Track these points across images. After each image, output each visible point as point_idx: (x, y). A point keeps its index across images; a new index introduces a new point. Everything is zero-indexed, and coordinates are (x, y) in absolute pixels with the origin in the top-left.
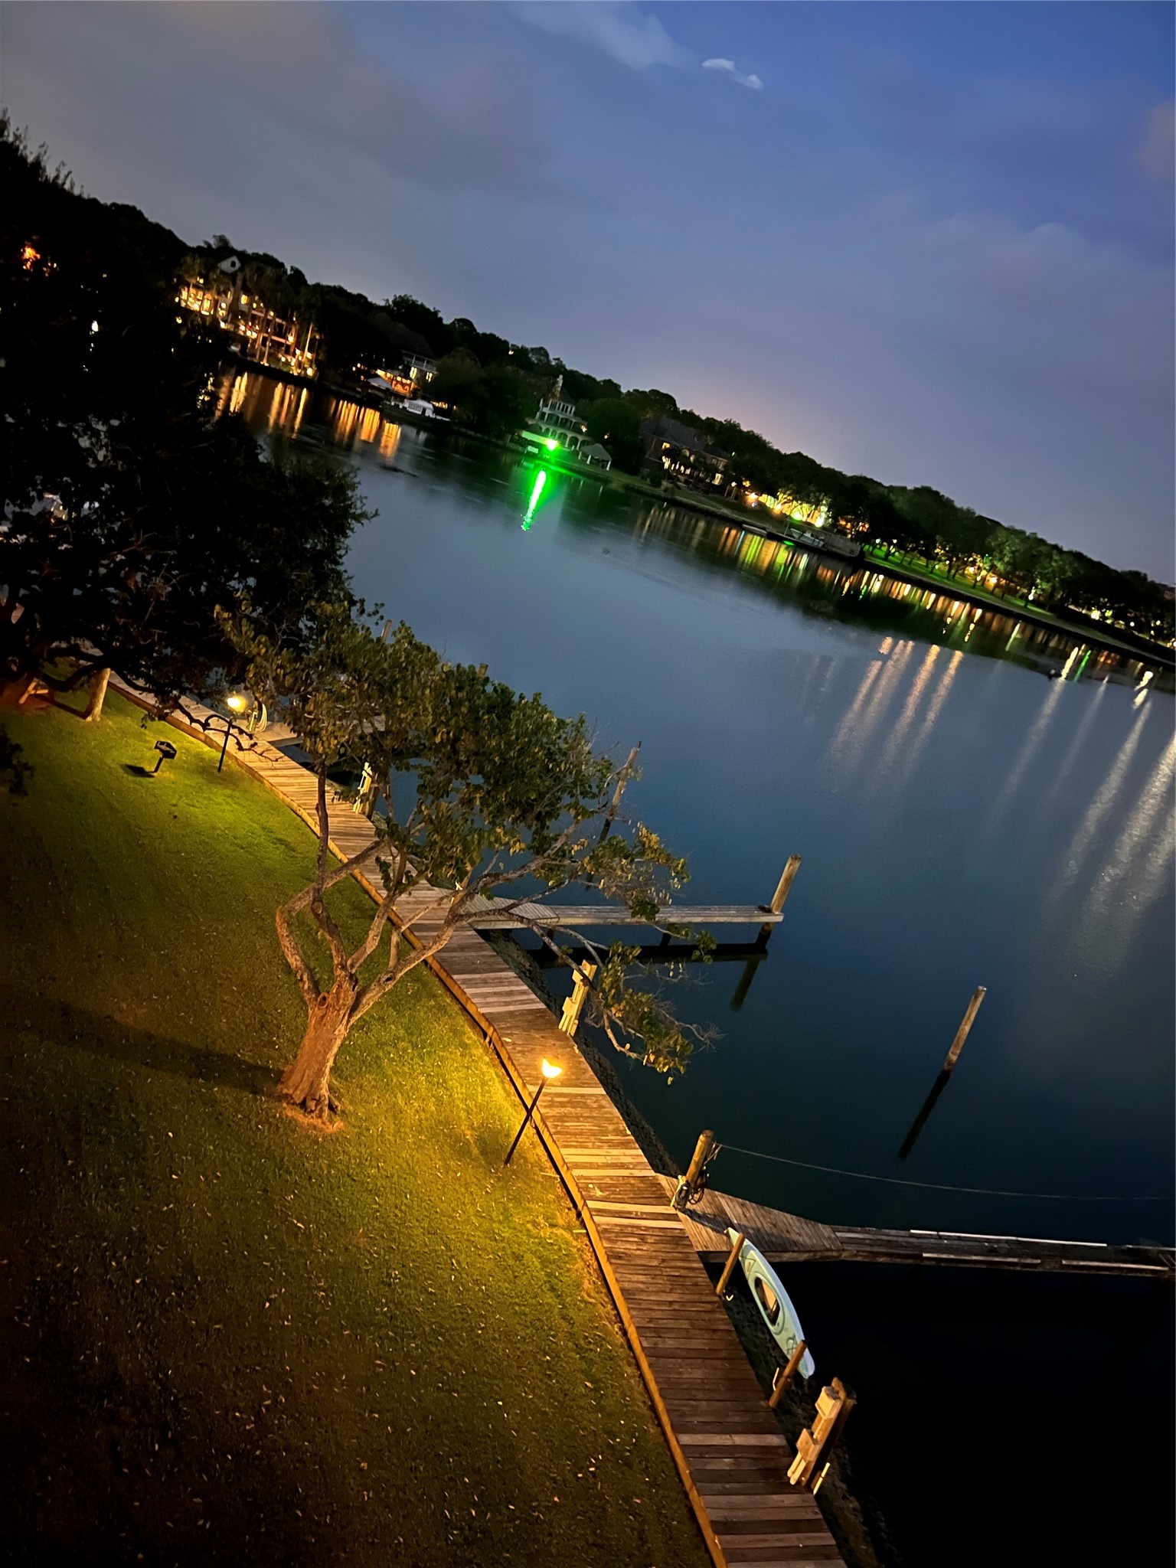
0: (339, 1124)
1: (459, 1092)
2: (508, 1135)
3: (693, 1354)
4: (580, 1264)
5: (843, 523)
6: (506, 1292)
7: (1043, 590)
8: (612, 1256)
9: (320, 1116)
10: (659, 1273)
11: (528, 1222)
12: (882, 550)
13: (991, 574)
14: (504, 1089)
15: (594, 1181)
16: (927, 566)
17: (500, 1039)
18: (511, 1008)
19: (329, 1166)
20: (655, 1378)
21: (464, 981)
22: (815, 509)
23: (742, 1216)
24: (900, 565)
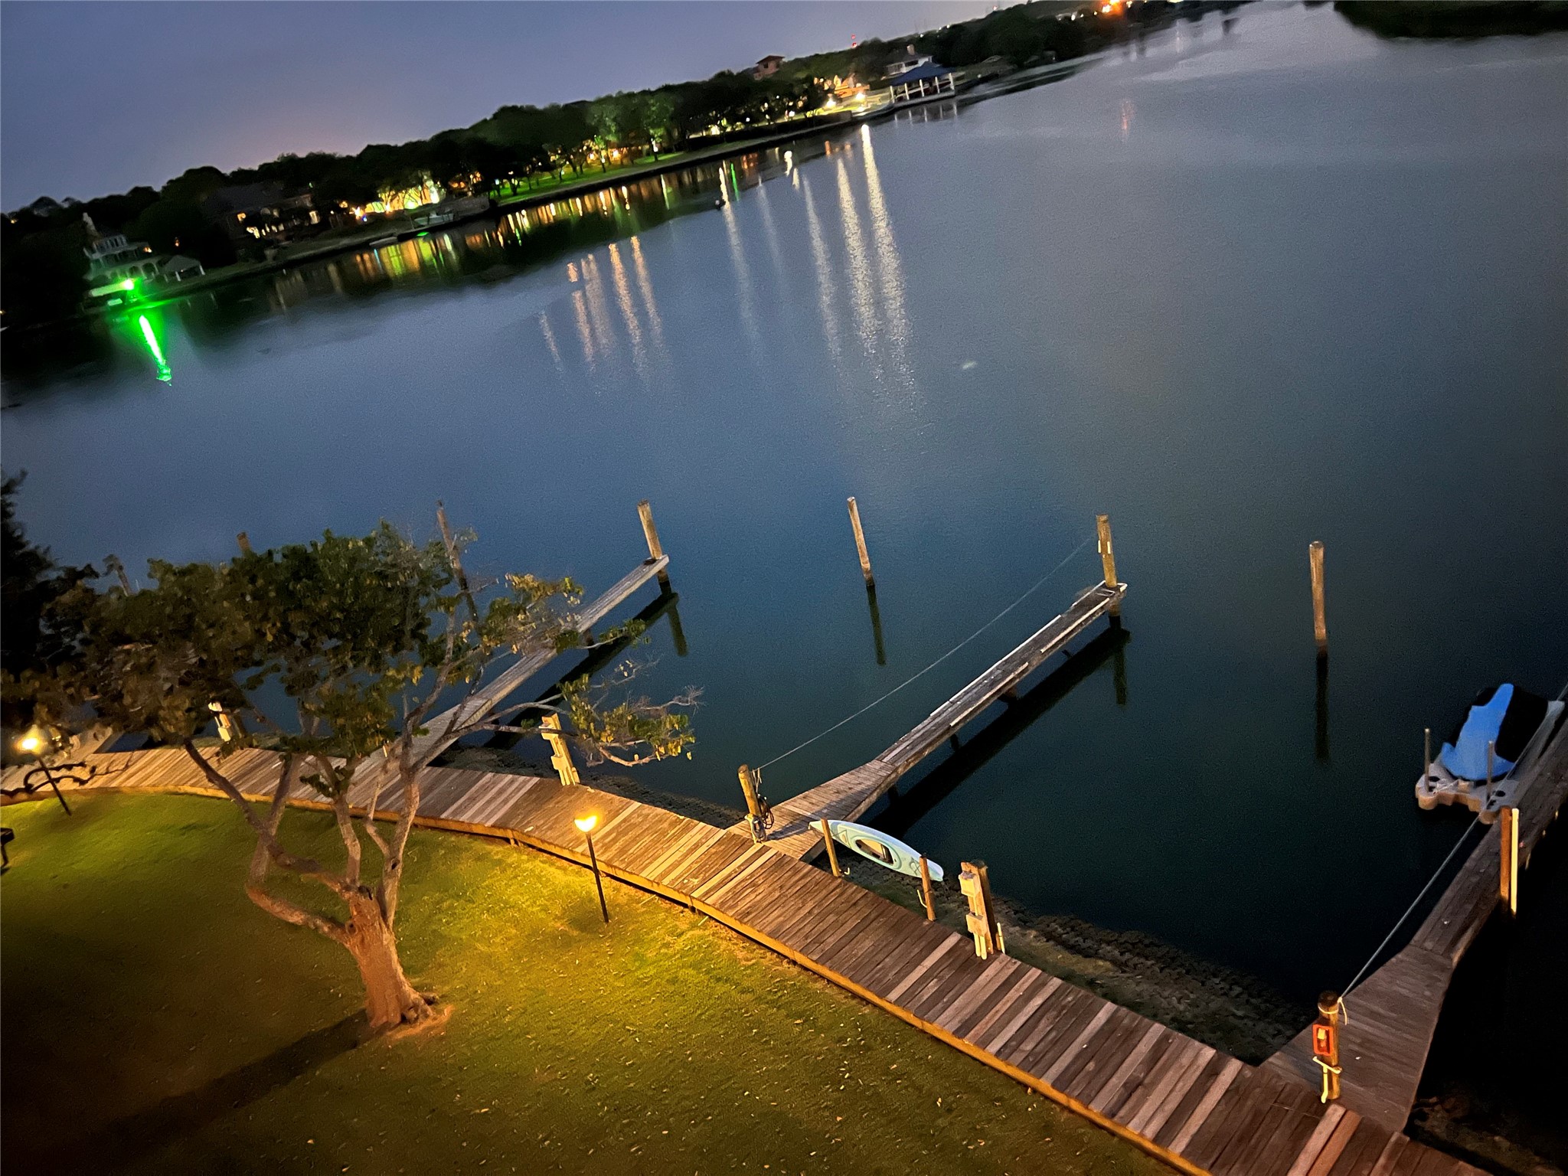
0: (447, 1010)
1: (523, 901)
2: (591, 900)
3: (853, 933)
4: (724, 944)
5: (456, 185)
6: (685, 1014)
7: (660, 137)
8: (742, 917)
9: (427, 1016)
10: (785, 899)
11: (660, 949)
12: (506, 188)
13: (609, 150)
14: (558, 868)
15: (686, 875)
16: (554, 178)
17: (523, 834)
18: (512, 802)
19: (469, 1046)
20: (841, 974)
21: (455, 813)
22: (423, 189)
23: (810, 805)
24: (531, 191)
